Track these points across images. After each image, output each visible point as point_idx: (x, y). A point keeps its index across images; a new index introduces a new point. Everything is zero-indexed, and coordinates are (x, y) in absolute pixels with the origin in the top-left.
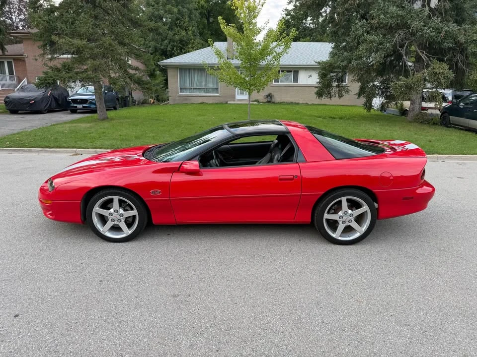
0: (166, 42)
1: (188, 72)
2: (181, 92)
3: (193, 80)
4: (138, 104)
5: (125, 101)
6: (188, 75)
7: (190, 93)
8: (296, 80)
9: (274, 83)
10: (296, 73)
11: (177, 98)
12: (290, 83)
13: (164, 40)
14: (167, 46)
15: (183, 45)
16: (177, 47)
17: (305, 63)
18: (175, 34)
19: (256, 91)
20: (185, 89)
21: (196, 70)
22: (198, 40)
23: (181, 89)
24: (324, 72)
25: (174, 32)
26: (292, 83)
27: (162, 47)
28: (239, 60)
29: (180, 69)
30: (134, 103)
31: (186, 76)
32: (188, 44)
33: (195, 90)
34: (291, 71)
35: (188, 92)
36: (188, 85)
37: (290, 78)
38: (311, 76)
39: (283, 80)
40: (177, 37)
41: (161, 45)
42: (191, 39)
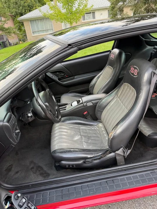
0: (21, 8)
1: (35, 22)
2: (33, 34)
3: (38, 26)
4: (13, 45)
5: (4, 44)
6: (35, 24)
7: (38, 34)
8: (94, 17)
9: (82, 21)
10: (93, 13)
11: (32, 38)
12: (91, 20)
13: (20, 7)
14: (22, 10)
15: (30, 8)
16: (27, 10)
17: (98, 7)
18: (25, 2)
19: (75, 22)
20: (35, 32)
21: (39, 20)
22: (38, 4)
23: (33, 32)
24: (113, 6)
25: (24, 1)
26: (92, 20)
27: (20, 11)
28: (60, 3)
29: (30, 21)
30: (10, 45)
31: (34, 24)
32: (33, 7)
33: (41, 32)
34: (91, 13)
35: (37, 33)
36: (36, 30)
37: (91, 17)
38: (102, 14)
39: (87, 18)
40: (26, 4)
41: (19, 10)
42: (34, 4)
